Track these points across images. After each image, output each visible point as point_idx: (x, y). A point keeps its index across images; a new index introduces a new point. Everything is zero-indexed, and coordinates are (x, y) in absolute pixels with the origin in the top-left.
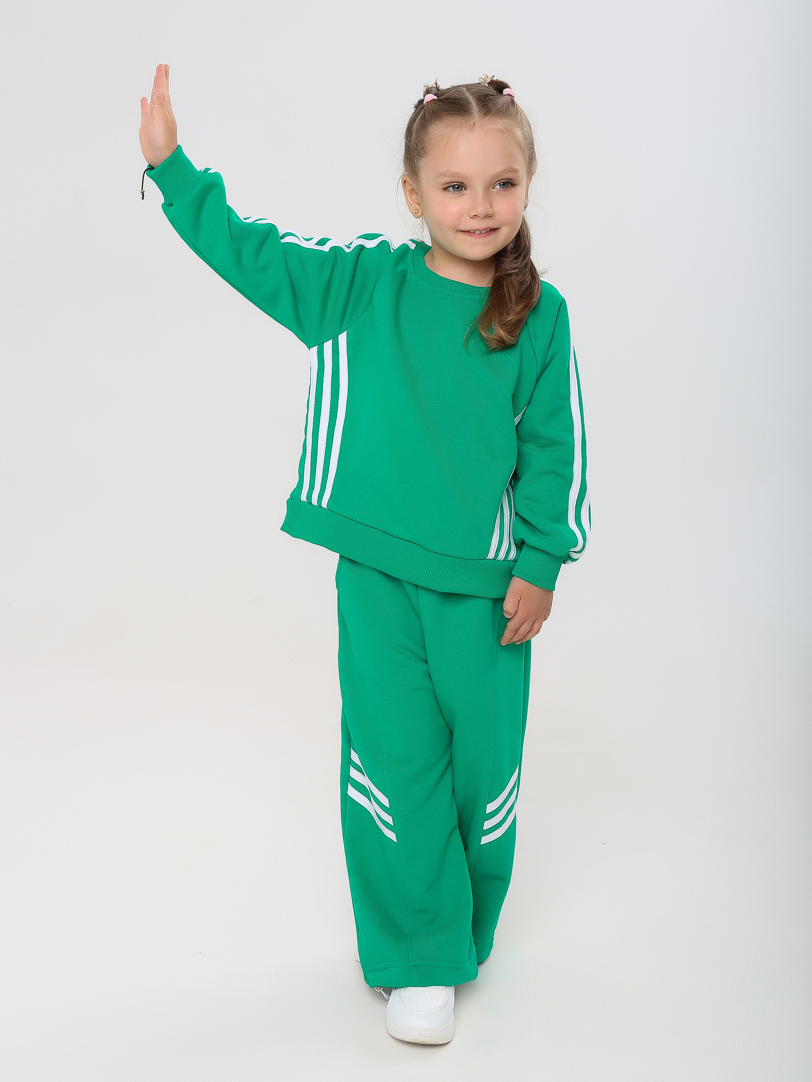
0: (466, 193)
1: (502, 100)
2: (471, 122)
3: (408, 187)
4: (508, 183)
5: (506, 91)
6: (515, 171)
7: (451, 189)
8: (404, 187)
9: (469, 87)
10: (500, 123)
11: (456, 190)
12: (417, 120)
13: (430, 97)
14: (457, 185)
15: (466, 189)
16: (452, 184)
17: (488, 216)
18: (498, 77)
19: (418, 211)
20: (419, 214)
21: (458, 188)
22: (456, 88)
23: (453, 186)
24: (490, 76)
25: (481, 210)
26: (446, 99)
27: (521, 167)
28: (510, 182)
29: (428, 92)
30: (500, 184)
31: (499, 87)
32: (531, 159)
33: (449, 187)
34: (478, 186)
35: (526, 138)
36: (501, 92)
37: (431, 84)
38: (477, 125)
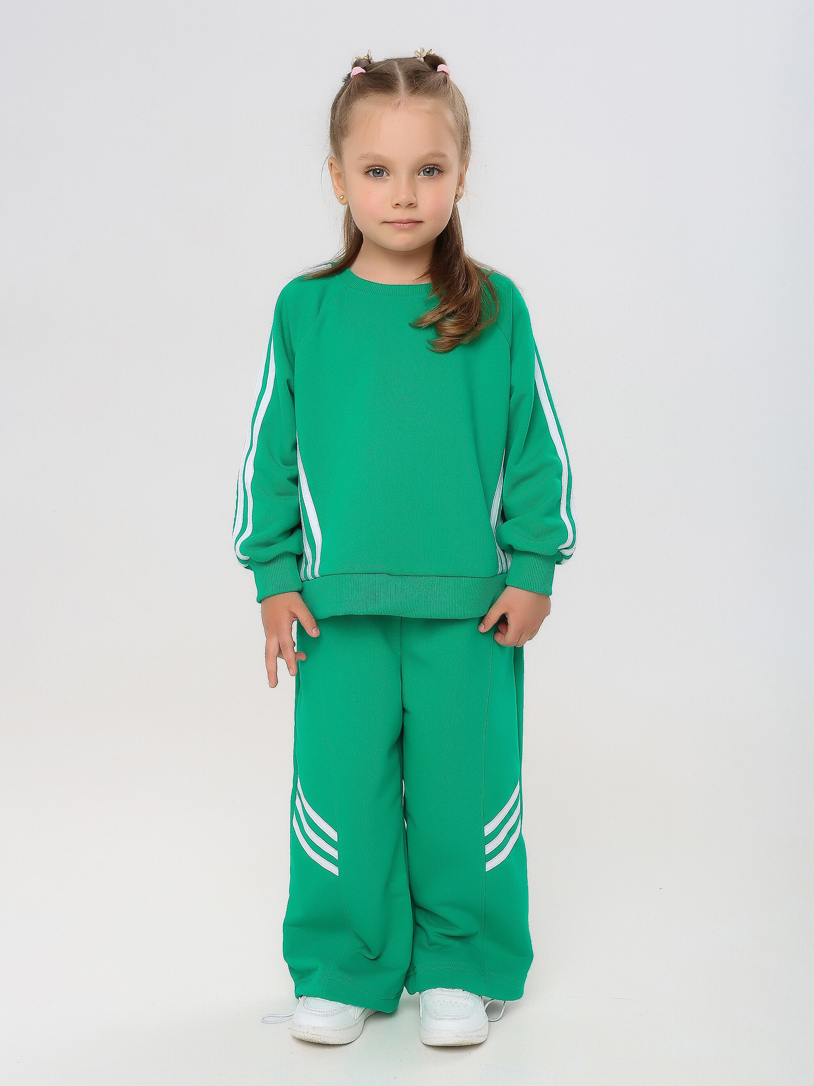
0: (389, 180)
1: (434, 78)
2: (397, 101)
3: (335, 171)
4: (433, 169)
5: (441, 68)
6: (443, 156)
7: (371, 173)
8: (331, 170)
9: (400, 61)
10: (425, 104)
11: (377, 175)
12: (343, 95)
13: (359, 70)
14: (378, 169)
15: (388, 175)
16: (374, 168)
17: (411, 205)
18: (437, 52)
19: (344, 197)
20: (345, 201)
21: (379, 173)
22: (389, 62)
23: (374, 171)
24: (426, 51)
25: (403, 198)
26: (373, 73)
27: (451, 153)
28: (436, 169)
29: (356, 64)
30: (423, 171)
31: (434, 62)
32: (465, 144)
33: (370, 171)
34: (402, 172)
35: (457, 122)
36: (436, 68)
37: (363, 55)
38: (402, 104)
